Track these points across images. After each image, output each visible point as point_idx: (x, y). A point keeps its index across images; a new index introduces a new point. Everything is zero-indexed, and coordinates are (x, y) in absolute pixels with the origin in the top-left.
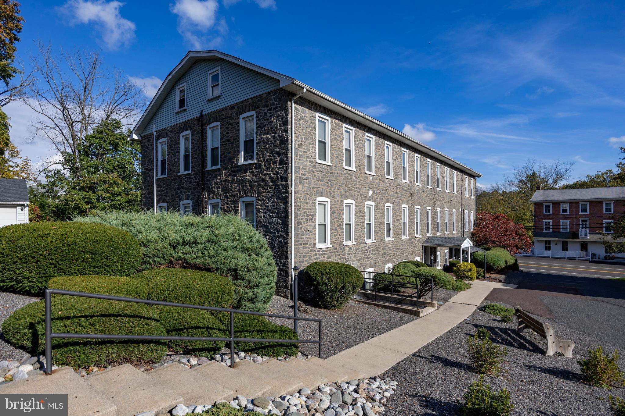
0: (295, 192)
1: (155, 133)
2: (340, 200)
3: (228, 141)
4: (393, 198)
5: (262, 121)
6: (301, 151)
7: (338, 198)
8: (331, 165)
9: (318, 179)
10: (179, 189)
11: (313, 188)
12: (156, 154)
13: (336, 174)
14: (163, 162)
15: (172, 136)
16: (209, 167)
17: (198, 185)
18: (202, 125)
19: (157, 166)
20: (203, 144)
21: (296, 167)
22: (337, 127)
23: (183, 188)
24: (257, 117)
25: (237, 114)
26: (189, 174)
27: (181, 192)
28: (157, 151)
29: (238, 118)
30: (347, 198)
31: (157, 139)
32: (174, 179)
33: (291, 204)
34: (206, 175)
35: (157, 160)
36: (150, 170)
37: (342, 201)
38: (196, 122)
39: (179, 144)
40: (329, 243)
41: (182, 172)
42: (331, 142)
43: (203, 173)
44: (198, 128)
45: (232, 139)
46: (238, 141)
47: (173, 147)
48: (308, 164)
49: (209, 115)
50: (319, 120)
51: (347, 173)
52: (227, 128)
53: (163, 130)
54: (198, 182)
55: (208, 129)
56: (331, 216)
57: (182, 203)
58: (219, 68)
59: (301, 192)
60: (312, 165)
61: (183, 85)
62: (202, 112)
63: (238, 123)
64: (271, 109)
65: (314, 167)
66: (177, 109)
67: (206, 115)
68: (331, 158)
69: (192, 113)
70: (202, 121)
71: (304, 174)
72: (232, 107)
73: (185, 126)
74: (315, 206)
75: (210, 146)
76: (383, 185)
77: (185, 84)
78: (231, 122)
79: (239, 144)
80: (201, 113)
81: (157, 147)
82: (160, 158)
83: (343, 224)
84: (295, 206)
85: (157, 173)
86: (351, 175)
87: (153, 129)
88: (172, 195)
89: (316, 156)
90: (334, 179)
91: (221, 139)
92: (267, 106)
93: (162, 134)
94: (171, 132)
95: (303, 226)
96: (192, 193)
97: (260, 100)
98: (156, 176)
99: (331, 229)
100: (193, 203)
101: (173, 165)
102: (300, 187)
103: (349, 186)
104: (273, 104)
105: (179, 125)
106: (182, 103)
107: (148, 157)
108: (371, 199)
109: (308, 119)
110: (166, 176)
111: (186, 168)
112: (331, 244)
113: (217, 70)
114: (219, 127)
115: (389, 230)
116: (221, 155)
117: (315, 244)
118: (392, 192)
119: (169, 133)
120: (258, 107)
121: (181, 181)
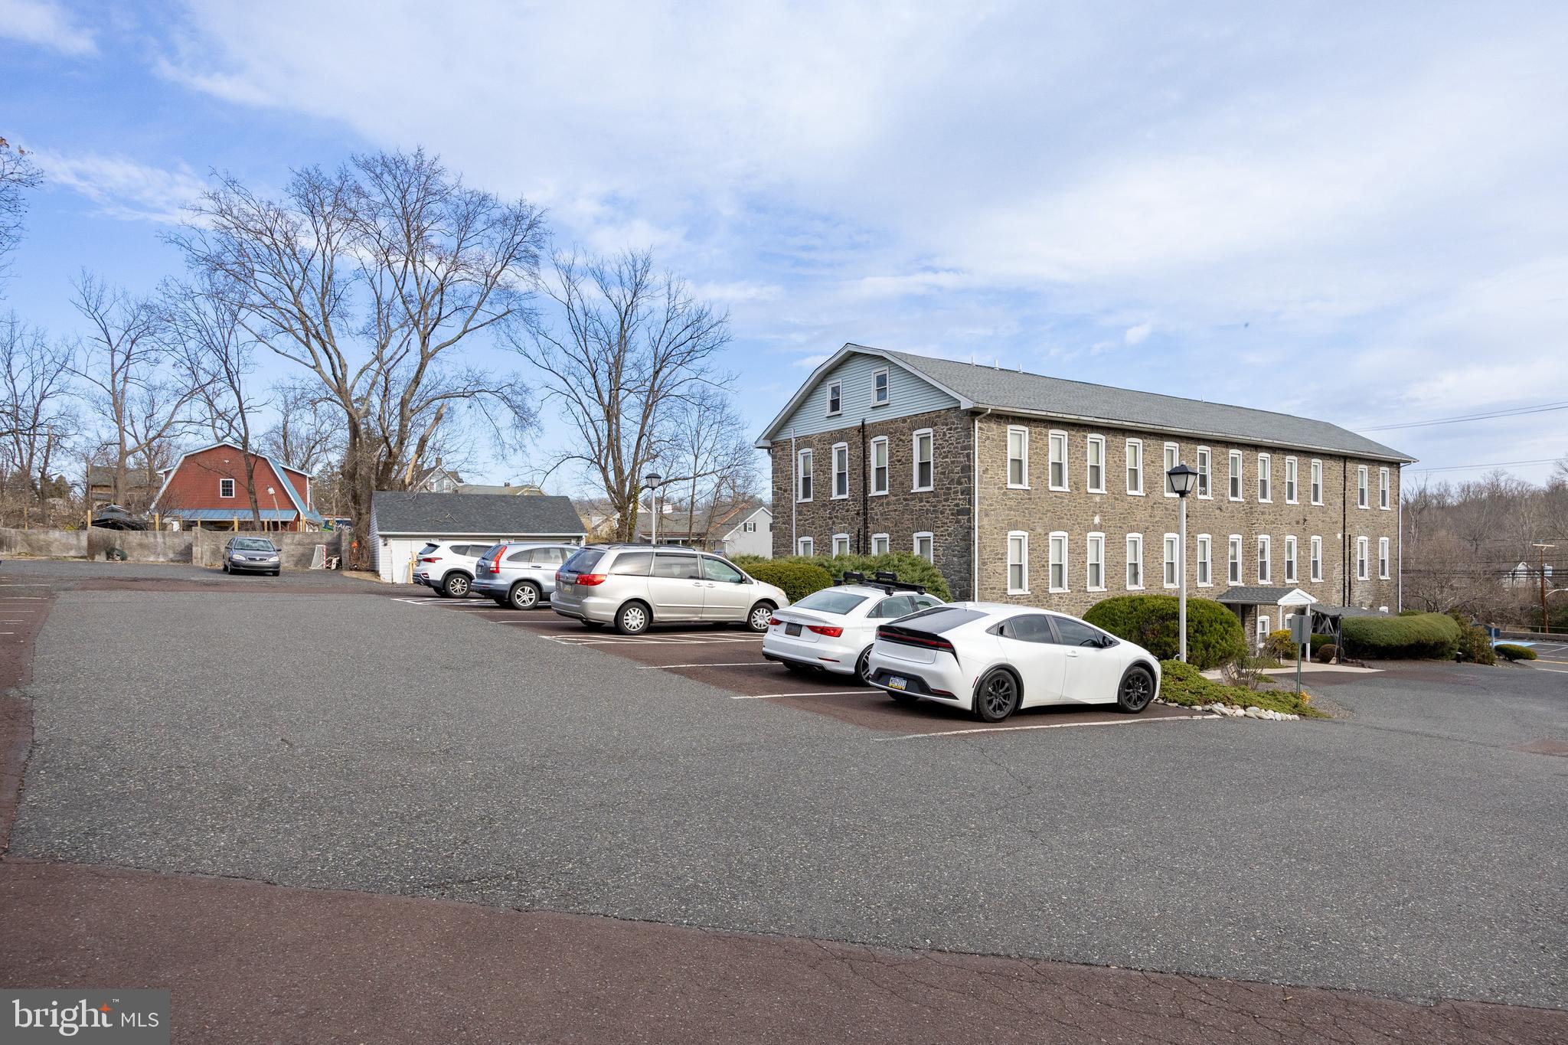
0: (979, 527)
1: (794, 440)
2: (1043, 533)
3: (899, 461)
4: (1143, 525)
5: (940, 442)
6: (986, 478)
7: (1039, 530)
8: (1029, 488)
9: (1010, 509)
10: (830, 518)
11: (1002, 520)
12: (796, 469)
13: (1038, 500)
14: (806, 480)
15: (820, 447)
16: (873, 492)
17: (858, 514)
18: (864, 438)
19: (797, 485)
20: (864, 462)
21: (979, 497)
22: (1039, 437)
23: (836, 517)
24: (934, 436)
25: (909, 429)
26: (846, 500)
27: (834, 523)
28: (797, 466)
29: (912, 434)
30: (1054, 529)
31: (798, 448)
32: (824, 505)
33: (974, 541)
34: (869, 503)
35: (797, 478)
36: (785, 491)
37: (1047, 534)
38: (856, 432)
39: (831, 458)
40: (1027, 588)
41: (835, 496)
42: (1030, 458)
43: (865, 500)
44: (859, 439)
45: (903, 460)
46: (912, 463)
47: (822, 461)
48: (996, 491)
49: (874, 425)
50: (1011, 434)
51: (1055, 496)
52: (897, 445)
53: (807, 437)
54: (859, 510)
55: (872, 443)
56: (1029, 554)
57: (834, 537)
58: (887, 368)
59: (986, 527)
60: (1002, 492)
61: (835, 381)
62: (864, 420)
63: (911, 440)
64: (950, 429)
65: (1005, 494)
66: (828, 413)
67: (869, 424)
68: (1029, 479)
69: (850, 419)
70: (863, 432)
71: (991, 505)
72: (904, 420)
73: (841, 435)
74: (1006, 542)
75: (874, 466)
76: (1120, 507)
77: (840, 380)
78: (903, 438)
79: (912, 466)
80: (863, 423)
81: (797, 460)
82: (801, 475)
83: (1048, 565)
84: (979, 543)
85: (797, 496)
86: (1061, 498)
87: (791, 434)
88: (821, 527)
89: (1007, 480)
90: (1033, 506)
91: (889, 458)
92: (947, 425)
93: (805, 442)
94: (819, 441)
95: (990, 567)
96: (850, 524)
97: (939, 417)
98: (796, 499)
99: (1030, 571)
100: (850, 537)
101: (822, 487)
102: (985, 521)
103: (1058, 513)
104: (953, 423)
105: (831, 433)
106: (835, 405)
107: (782, 472)
108: (1096, 528)
109: (996, 437)
110: (810, 500)
111: (841, 491)
112: (1029, 590)
113: (884, 369)
114: (887, 442)
115: (1136, 574)
116: (890, 478)
117: (1006, 589)
118: (1141, 515)
119: (815, 443)
120: (936, 425)
121: (834, 508)
